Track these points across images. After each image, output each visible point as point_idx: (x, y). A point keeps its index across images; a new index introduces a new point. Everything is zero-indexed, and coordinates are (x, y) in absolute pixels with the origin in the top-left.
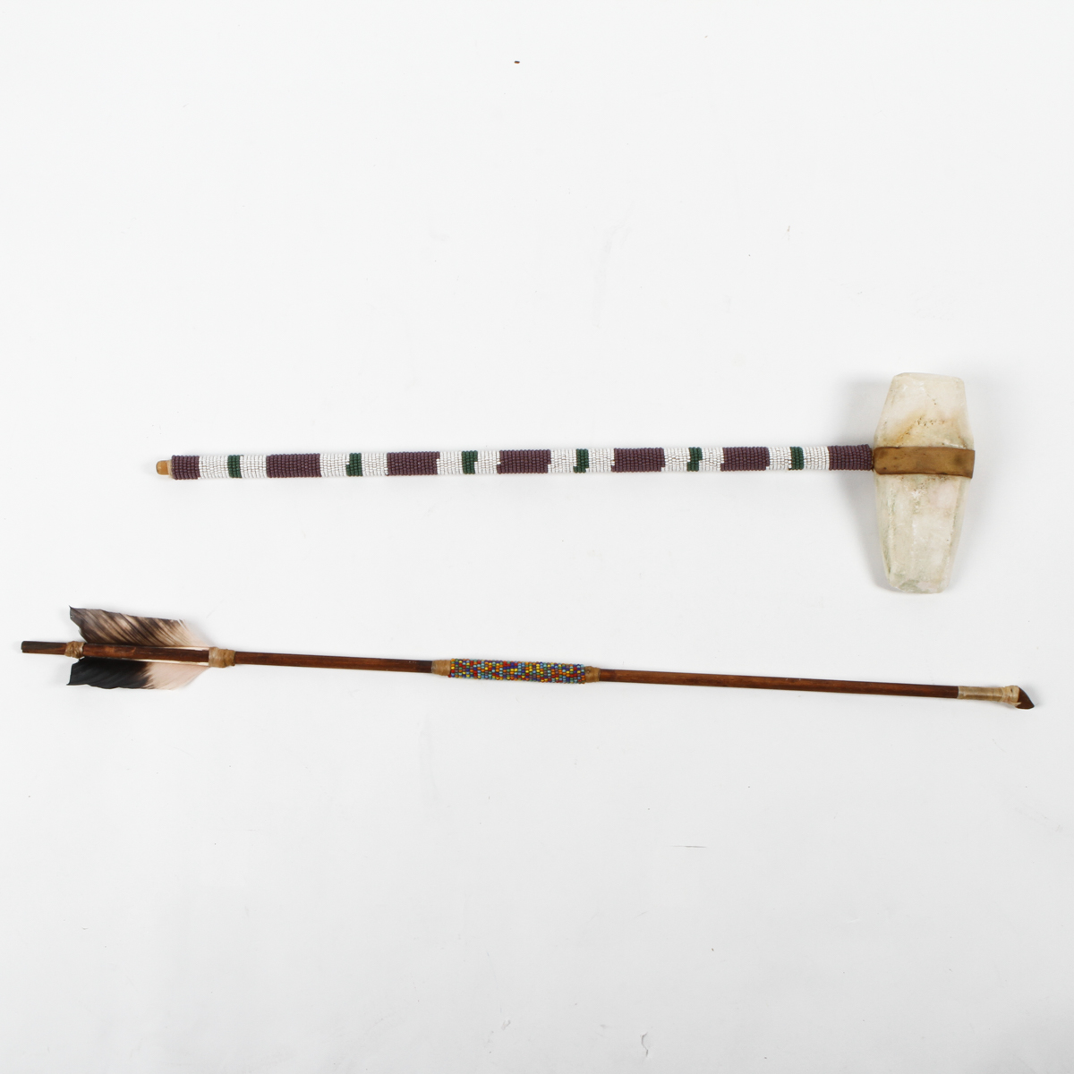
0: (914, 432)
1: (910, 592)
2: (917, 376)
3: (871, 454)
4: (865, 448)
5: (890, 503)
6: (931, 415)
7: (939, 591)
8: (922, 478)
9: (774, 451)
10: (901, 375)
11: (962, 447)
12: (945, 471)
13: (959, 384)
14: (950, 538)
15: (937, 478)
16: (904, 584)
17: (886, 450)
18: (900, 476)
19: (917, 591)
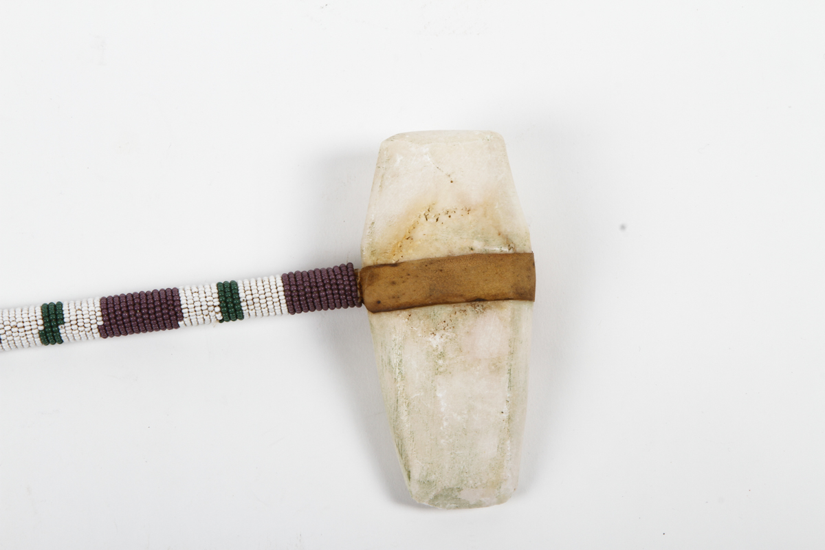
0: (419, 234)
1: (449, 508)
2: (417, 138)
3: (355, 280)
4: (347, 271)
5: (395, 361)
6: (446, 201)
7: (501, 500)
8: (443, 312)
9: (188, 293)
10: (392, 139)
11: (506, 250)
12: (481, 294)
13: (494, 143)
14: (505, 408)
15: (469, 308)
16: (436, 497)
17: (376, 271)
18: (405, 313)
19: (461, 505)
